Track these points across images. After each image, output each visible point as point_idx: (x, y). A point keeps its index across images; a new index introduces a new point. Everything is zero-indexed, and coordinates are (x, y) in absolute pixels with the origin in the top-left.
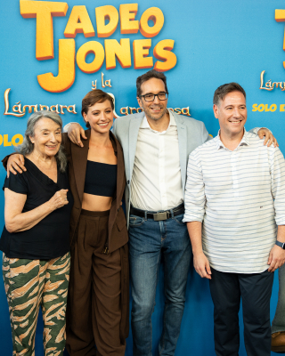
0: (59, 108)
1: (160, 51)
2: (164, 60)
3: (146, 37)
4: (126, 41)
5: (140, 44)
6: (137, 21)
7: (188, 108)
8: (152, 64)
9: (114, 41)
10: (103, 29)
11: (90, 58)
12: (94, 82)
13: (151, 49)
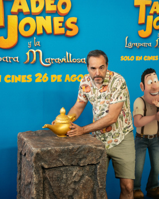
0: (8, 59)
1: (69, 24)
2: (71, 30)
3: (60, 15)
4: (49, 18)
5: (57, 19)
6: (55, 6)
7: (84, 59)
8: (64, 32)
9: (42, 18)
10: (35, 10)
11: (27, 28)
12: (30, 43)
13: (64, 23)
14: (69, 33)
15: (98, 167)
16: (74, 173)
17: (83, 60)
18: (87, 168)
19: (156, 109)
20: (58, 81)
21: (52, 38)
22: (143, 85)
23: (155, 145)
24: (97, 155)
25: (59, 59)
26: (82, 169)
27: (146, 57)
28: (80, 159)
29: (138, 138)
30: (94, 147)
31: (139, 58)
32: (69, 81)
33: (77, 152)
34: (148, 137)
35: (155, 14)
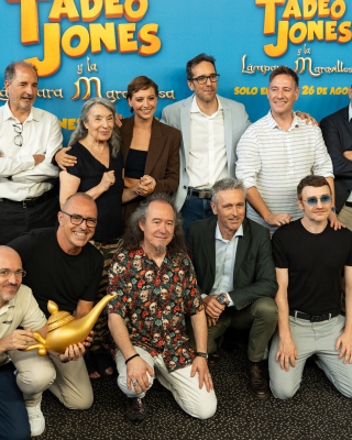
0: (46, 93)
1: (144, 35)
2: (148, 44)
3: (130, 21)
4: (110, 26)
5: (124, 28)
6: (121, 6)
7: (172, 92)
8: (136, 48)
9: (99, 25)
10: (88, 13)
11: (76, 43)
12: (80, 66)
13: (135, 33)
14: (145, 50)
17: (170, 94)
21: (117, 57)
31: (266, 91)
35: (292, 19)
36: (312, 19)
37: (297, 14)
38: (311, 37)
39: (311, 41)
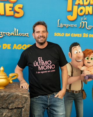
1: (16, 9)
2: (18, 13)
4: (2, 4)
5: (8, 5)
7: (28, 33)
8: (13, 14)
13: (13, 8)
14: (16, 15)
15: (23, 110)
16: (4, 114)
17: (27, 35)
18: (15, 110)
19: (80, 72)
20: (8, 48)
21: (4, 18)
22: (70, 54)
23: (79, 98)
24: (22, 101)
25: (9, 33)
26: (11, 111)
27: (73, 34)
28: (9, 104)
29: (67, 93)
30: (20, 94)
31: (67, 35)
32: (16, 49)
33: (7, 98)
34: (75, 92)
35: (79, 5)
36: (87, 5)
37: (81, 3)
38: (87, 13)
39: (87, 15)
